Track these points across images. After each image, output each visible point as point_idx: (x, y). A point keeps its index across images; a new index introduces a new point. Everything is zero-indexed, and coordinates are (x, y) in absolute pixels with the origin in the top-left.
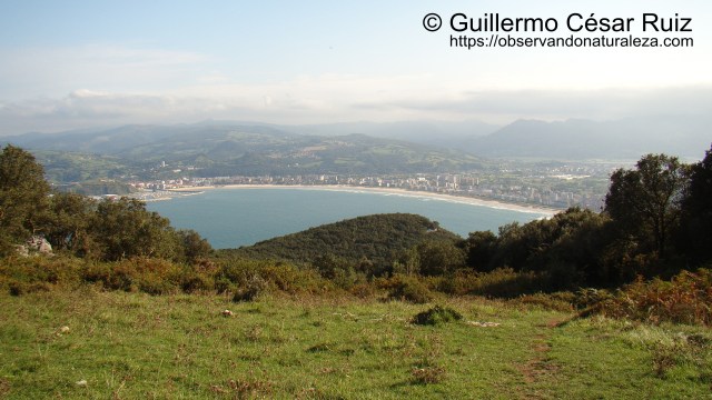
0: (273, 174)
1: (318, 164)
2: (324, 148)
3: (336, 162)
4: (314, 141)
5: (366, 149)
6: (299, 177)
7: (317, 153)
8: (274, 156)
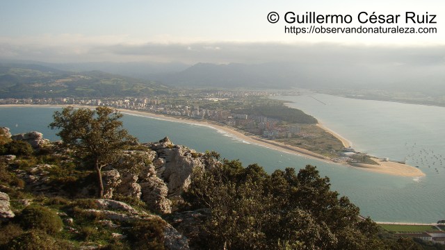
0: (35, 97)
1: (65, 90)
2: (71, 80)
3: (77, 89)
4: (66, 75)
5: (97, 81)
6: (50, 99)
7: (66, 83)
8: (37, 85)
